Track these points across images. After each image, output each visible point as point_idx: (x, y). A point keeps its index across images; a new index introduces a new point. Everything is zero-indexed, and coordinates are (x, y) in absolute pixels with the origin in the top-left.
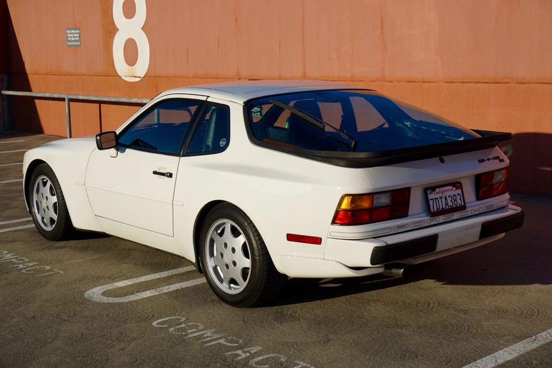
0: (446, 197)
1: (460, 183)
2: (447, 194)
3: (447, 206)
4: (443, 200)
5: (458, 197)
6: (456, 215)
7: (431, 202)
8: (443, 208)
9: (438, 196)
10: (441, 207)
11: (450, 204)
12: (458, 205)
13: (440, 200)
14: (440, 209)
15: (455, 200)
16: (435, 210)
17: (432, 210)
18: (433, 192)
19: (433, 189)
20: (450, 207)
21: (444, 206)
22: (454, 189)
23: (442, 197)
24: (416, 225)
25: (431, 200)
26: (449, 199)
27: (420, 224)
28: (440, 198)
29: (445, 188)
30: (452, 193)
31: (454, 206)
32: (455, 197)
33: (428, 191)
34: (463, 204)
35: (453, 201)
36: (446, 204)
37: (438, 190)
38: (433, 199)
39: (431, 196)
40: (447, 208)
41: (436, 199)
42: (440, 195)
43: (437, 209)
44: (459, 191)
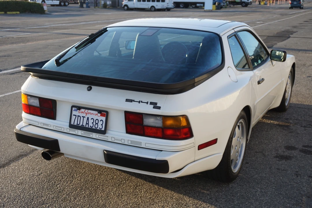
0: (88, 118)
1: (107, 112)
2: (90, 117)
3: (87, 125)
4: (85, 119)
5: (100, 123)
6: (94, 135)
7: (73, 117)
8: (83, 125)
9: (81, 115)
10: (81, 124)
11: (91, 124)
12: (98, 128)
13: (82, 118)
14: (80, 125)
15: (97, 124)
16: (76, 124)
17: (72, 123)
18: (78, 111)
19: (79, 108)
20: (89, 127)
21: (84, 124)
22: (99, 115)
23: (85, 117)
24: (57, 128)
25: (74, 115)
26: (91, 122)
27: (61, 129)
28: (82, 117)
29: (90, 111)
30: (95, 117)
31: (94, 128)
32: (97, 121)
33: (73, 109)
34: (103, 129)
35: (94, 123)
36: (87, 124)
37: (83, 110)
38: (76, 116)
39: (74, 113)
40: (87, 126)
41: (78, 116)
42: (84, 115)
43: (77, 124)
44: (104, 119)
